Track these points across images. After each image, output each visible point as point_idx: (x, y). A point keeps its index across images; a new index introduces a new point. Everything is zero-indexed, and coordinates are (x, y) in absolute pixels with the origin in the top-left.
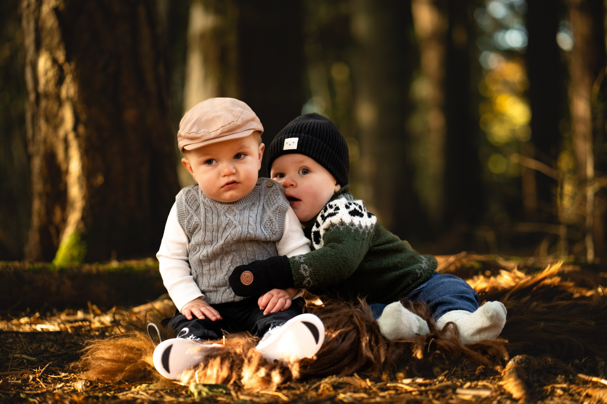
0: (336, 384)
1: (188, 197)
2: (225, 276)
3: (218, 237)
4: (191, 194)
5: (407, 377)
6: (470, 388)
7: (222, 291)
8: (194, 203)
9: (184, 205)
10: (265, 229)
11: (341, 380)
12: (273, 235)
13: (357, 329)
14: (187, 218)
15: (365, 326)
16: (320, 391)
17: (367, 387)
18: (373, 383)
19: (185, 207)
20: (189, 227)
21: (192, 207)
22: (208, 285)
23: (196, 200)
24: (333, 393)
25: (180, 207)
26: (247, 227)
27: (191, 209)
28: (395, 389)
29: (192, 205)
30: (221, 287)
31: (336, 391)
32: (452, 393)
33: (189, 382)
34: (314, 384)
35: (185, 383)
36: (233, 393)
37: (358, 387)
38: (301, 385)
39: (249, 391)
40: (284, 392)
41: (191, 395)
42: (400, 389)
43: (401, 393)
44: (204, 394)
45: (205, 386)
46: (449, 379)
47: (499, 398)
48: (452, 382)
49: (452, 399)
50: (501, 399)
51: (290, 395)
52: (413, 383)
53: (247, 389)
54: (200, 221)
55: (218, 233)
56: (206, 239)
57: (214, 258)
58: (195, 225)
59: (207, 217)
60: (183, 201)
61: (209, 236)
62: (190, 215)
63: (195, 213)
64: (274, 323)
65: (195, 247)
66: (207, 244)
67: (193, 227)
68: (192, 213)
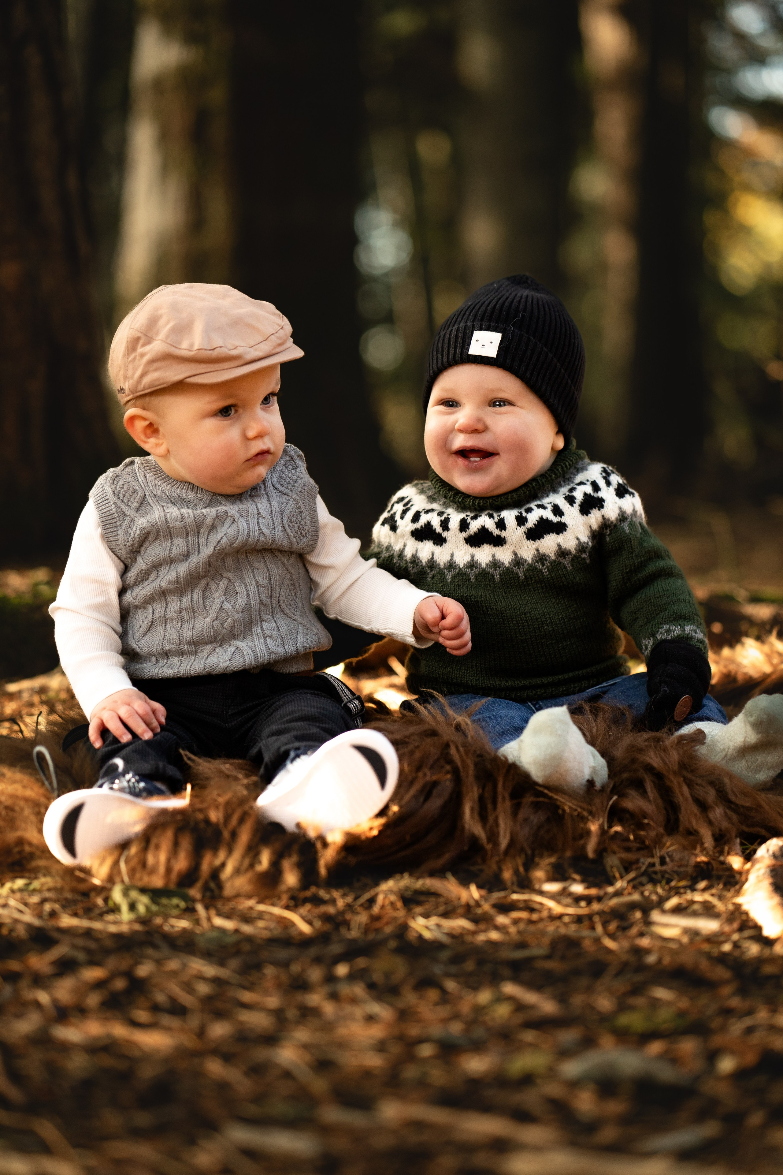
0: (408, 894)
1: (118, 487)
2: (213, 622)
3: (201, 545)
4: (122, 482)
5: (551, 879)
6: (678, 910)
7: (206, 652)
8: (131, 496)
9: (112, 503)
10: (290, 524)
11: (419, 884)
12: (302, 538)
13: (456, 772)
14: (124, 527)
15: (471, 766)
16: (376, 909)
17: (472, 903)
18: (483, 892)
19: (115, 507)
20: (128, 544)
21: (130, 504)
23: (136, 491)
24: (401, 913)
25: (104, 507)
26: (256, 523)
27: (127, 508)
28: (529, 908)
29: (129, 501)
30: (206, 644)
31: (409, 910)
32: (642, 920)
33: (111, 880)
34: (364, 894)
35: (102, 881)
36: (200, 908)
37: (452, 901)
38: (337, 892)
39: (233, 903)
40: (305, 909)
41: (116, 909)
42: (537, 906)
43: (541, 920)
44: (141, 909)
45: (143, 890)
46: (636, 885)
47: (736, 937)
48: (642, 893)
49: (642, 934)
50: (740, 938)
51: (315, 917)
52: (564, 892)
53: (229, 899)
54: (152, 525)
55: (198, 538)
56: (174, 552)
57: (190, 585)
58: (142, 535)
59: (168, 514)
60: (108, 495)
61: (181, 546)
62: (128, 519)
63: (138, 515)
64: (297, 749)
65: (145, 575)
66: (176, 561)
67: (137, 539)
68: (132, 516)
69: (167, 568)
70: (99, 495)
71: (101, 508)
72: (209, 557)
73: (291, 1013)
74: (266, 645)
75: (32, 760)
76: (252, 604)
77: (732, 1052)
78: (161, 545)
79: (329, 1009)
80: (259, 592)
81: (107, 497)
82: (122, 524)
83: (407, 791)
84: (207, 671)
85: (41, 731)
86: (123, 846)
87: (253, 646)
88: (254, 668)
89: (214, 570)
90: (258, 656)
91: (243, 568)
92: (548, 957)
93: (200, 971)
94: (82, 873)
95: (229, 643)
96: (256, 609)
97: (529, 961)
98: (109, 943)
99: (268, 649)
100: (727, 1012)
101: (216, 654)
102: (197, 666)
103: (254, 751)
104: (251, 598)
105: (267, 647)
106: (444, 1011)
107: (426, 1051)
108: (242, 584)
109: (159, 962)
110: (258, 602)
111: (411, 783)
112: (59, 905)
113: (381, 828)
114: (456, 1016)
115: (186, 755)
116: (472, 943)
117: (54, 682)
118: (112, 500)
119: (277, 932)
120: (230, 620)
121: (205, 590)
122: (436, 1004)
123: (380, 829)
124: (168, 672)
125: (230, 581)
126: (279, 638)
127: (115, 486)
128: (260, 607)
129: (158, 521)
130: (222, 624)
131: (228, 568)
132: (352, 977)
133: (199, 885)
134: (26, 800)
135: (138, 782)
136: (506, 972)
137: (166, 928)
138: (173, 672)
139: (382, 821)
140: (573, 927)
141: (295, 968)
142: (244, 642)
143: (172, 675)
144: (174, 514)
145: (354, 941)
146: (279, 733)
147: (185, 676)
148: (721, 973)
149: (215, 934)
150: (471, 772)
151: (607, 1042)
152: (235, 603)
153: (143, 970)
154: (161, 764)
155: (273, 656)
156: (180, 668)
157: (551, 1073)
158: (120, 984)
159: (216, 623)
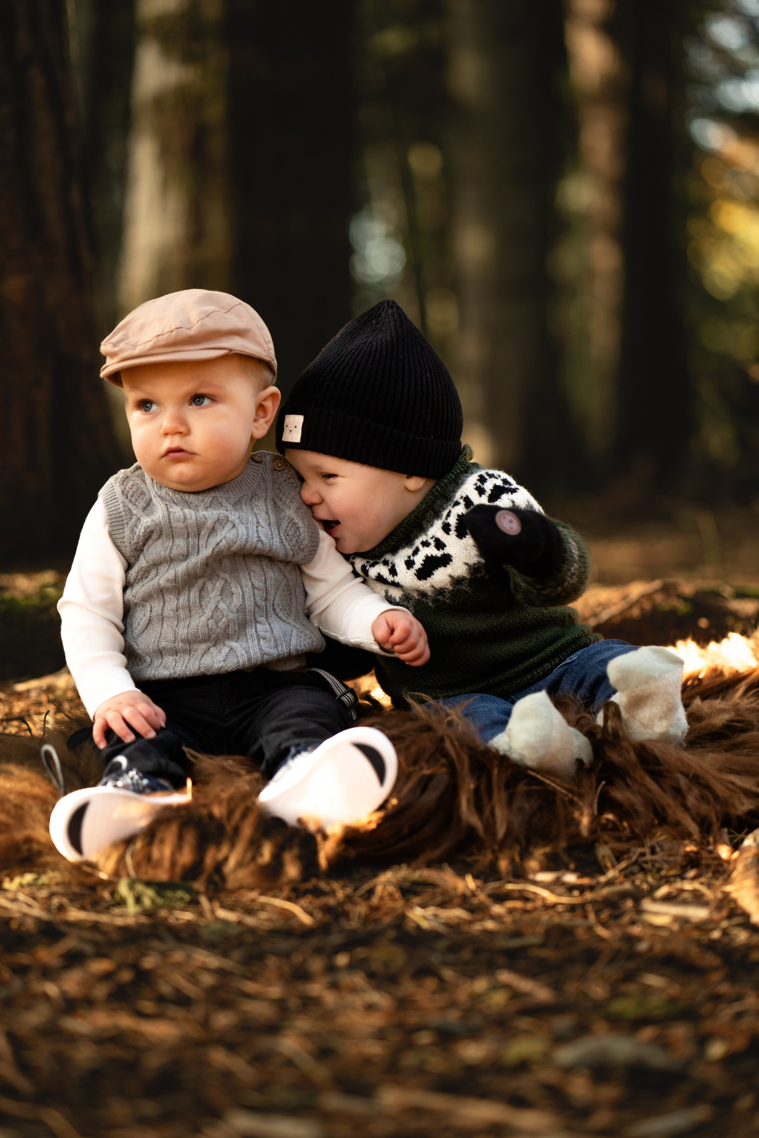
0: (407, 884)
1: (127, 488)
2: (208, 620)
4: (131, 483)
5: (545, 868)
6: (668, 899)
7: (200, 651)
8: (139, 497)
9: (120, 501)
10: (288, 537)
11: (416, 875)
12: (299, 552)
13: (451, 766)
14: (130, 525)
15: (466, 759)
16: (375, 900)
17: (468, 893)
18: (479, 882)
19: (123, 505)
20: (133, 542)
21: (137, 504)
22: (173, 639)
23: (143, 493)
24: (399, 904)
25: (112, 505)
26: (255, 530)
27: (134, 507)
28: (524, 897)
29: (136, 501)
31: (407, 901)
32: (634, 909)
33: (117, 874)
34: (363, 885)
35: (109, 875)
36: (204, 901)
37: (448, 892)
38: (337, 883)
39: (236, 895)
40: (305, 901)
41: (122, 903)
42: (531, 896)
43: (535, 909)
44: (147, 902)
45: (149, 884)
46: (627, 874)
47: (724, 924)
48: (633, 882)
49: (633, 923)
50: (729, 926)
51: (316, 908)
52: (558, 882)
53: (232, 891)
54: (156, 524)
55: (199, 539)
56: (175, 552)
57: (187, 584)
58: (146, 533)
59: (171, 514)
60: (117, 495)
61: (181, 546)
62: (134, 518)
63: (144, 514)
64: (297, 745)
65: (146, 573)
66: (175, 560)
67: (142, 538)
68: (138, 515)
69: (167, 567)
70: (108, 494)
71: (109, 507)
72: (208, 558)
73: (293, 1003)
74: (259, 646)
75: (40, 758)
76: (247, 606)
77: (723, 1037)
78: (163, 544)
79: (329, 998)
80: (254, 594)
81: (116, 497)
82: (129, 522)
83: (405, 783)
84: (202, 672)
85: (48, 729)
86: (128, 841)
87: (247, 647)
88: (247, 668)
89: (211, 570)
90: (251, 657)
91: (239, 570)
92: (542, 945)
93: (204, 963)
94: (90, 868)
95: (224, 643)
96: (251, 610)
97: (524, 949)
98: (115, 936)
99: (261, 650)
100: (717, 998)
101: (210, 654)
102: (192, 667)
103: (255, 748)
104: (246, 599)
105: (261, 649)
106: (441, 1000)
107: (425, 1038)
108: (238, 585)
109: (164, 954)
110: (253, 603)
111: (409, 776)
112: (67, 898)
113: (380, 821)
114: (453, 1004)
115: (189, 753)
116: (468, 932)
117: (60, 681)
118: (121, 499)
119: (280, 924)
120: (224, 620)
121: (201, 590)
122: (434, 992)
123: (378, 823)
124: (164, 673)
125: (226, 581)
126: (272, 639)
127: (125, 486)
128: (254, 609)
129: (161, 520)
130: (217, 623)
131: (225, 568)
132: (352, 967)
133: (203, 878)
134: (35, 797)
135: (141, 778)
136: (501, 960)
137: (171, 921)
138: (169, 673)
139: (381, 814)
140: (567, 916)
141: (297, 959)
142: (238, 643)
143: (168, 676)
144: (177, 514)
145: (353, 931)
146: (279, 729)
147: (181, 677)
148: (711, 959)
149: (218, 926)
150: (466, 764)
151: (600, 1027)
152: (230, 603)
153: (149, 962)
154: (163, 762)
155: (266, 658)
156: (176, 668)
157: (547, 1059)
158: (126, 976)
159: (211, 622)
